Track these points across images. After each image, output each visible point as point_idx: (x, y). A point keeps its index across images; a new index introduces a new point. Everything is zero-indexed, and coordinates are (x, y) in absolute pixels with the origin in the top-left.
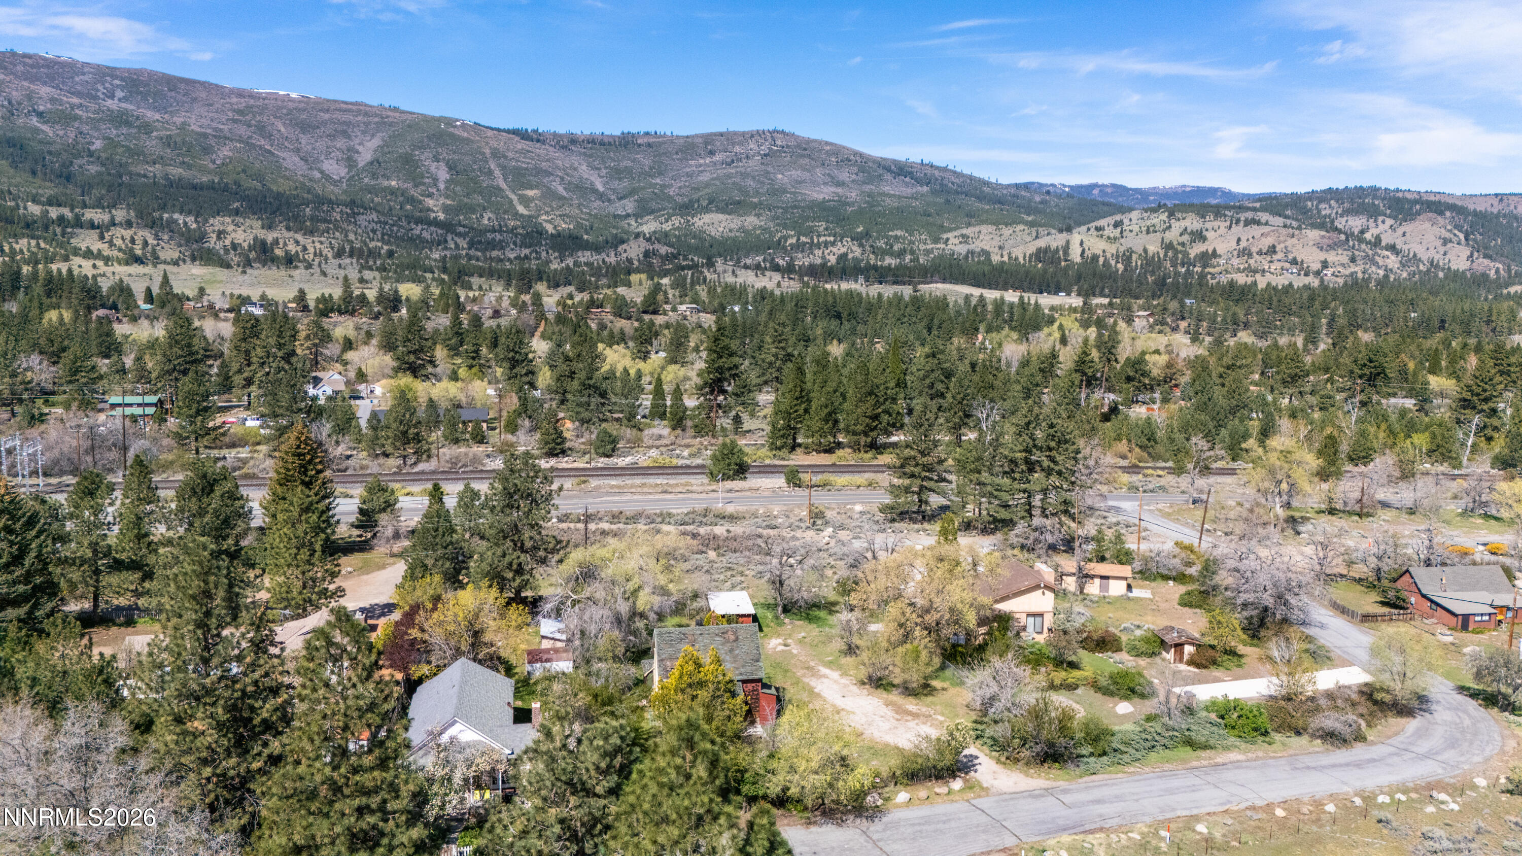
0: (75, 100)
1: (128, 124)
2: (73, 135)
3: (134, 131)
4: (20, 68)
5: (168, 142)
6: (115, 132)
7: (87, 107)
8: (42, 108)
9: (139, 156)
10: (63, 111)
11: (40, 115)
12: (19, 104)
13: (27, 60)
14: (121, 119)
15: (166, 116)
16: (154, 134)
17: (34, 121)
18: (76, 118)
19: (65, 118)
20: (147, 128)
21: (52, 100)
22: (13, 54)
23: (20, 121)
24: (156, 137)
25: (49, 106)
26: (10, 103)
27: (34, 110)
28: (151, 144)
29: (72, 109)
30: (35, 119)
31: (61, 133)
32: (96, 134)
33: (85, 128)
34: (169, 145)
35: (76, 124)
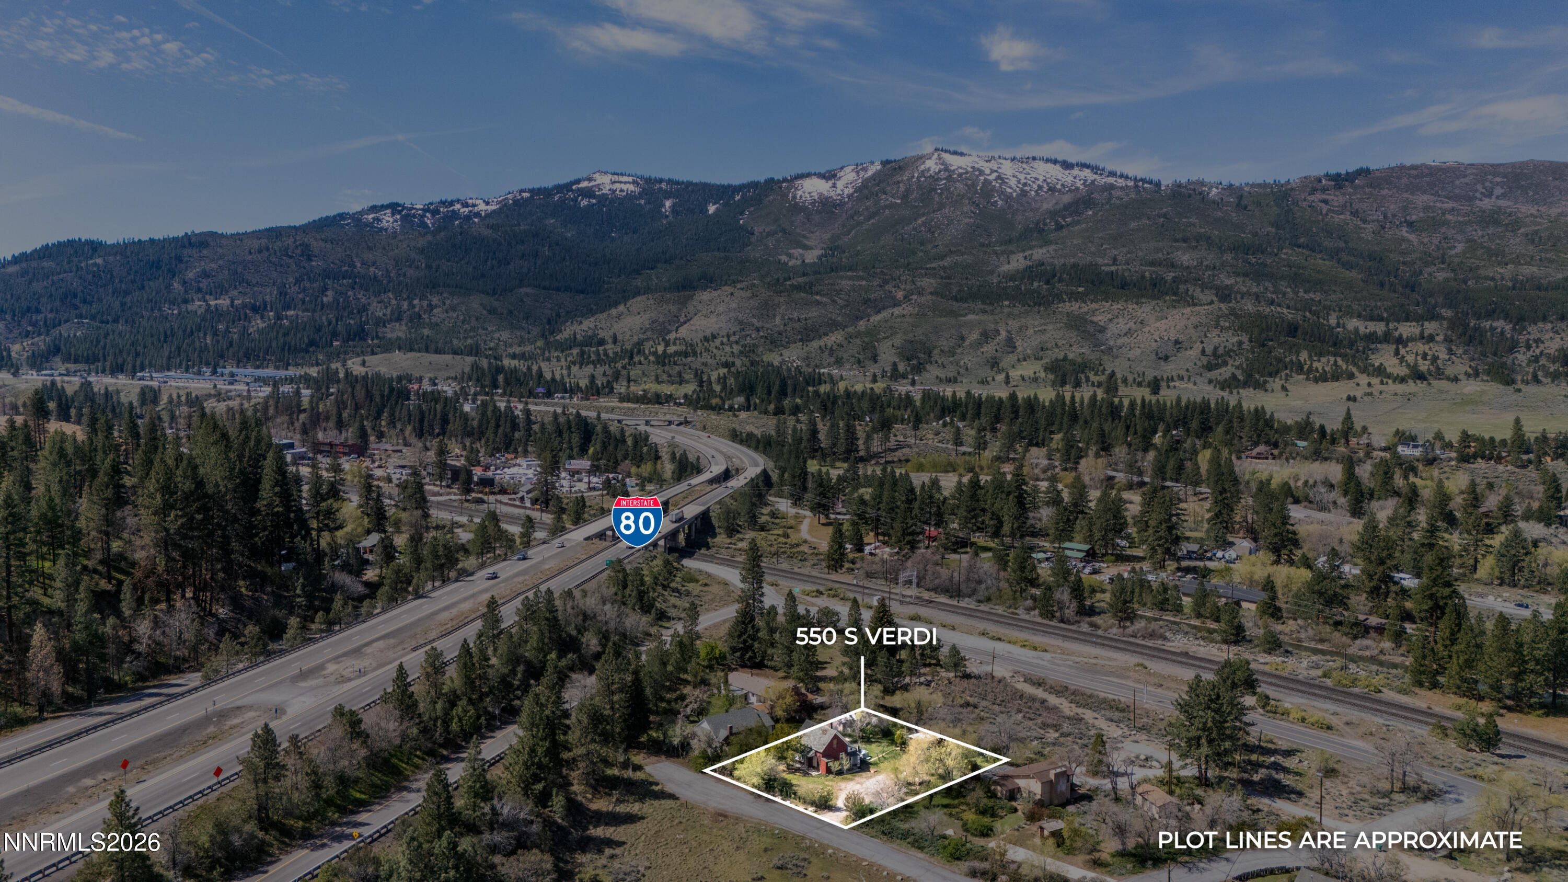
0: (1449, 205)
1: (1497, 223)
2: (1436, 241)
3: (1502, 229)
4: (1405, 180)
5: (1532, 239)
6: (1480, 233)
7: (1458, 210)
8: (1414, 217)
9: (1497, 256)
10: (1434, 218)
11: (1410, 224)
12: (1394, 216)
13: (1414, 172)
14: (1490, 219)
15: (1542, 209)
16: (1522, 230)
17: (1404, 232)
18: (1446, 223)
19: (1433, 223)
20: (1514, 225)
21: (1426, 208)
22: (1402, 168)
23: (1389, 234)
24: (1522, 234)
25: (1421, 215)
26: (1385, 217)
27: (1406, 221)
28: (1515, 244)
29: (1444, 214)
30: (1405, 229)
31: (1426, 240)
32: (1459, 237)
33: (1451, 233)
34: (1533, 241)
35: (1443, 230)
